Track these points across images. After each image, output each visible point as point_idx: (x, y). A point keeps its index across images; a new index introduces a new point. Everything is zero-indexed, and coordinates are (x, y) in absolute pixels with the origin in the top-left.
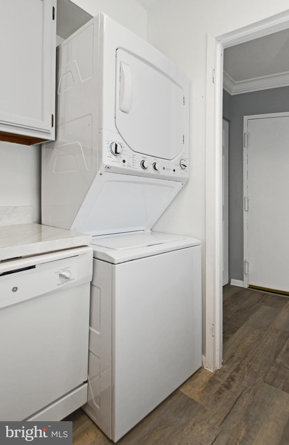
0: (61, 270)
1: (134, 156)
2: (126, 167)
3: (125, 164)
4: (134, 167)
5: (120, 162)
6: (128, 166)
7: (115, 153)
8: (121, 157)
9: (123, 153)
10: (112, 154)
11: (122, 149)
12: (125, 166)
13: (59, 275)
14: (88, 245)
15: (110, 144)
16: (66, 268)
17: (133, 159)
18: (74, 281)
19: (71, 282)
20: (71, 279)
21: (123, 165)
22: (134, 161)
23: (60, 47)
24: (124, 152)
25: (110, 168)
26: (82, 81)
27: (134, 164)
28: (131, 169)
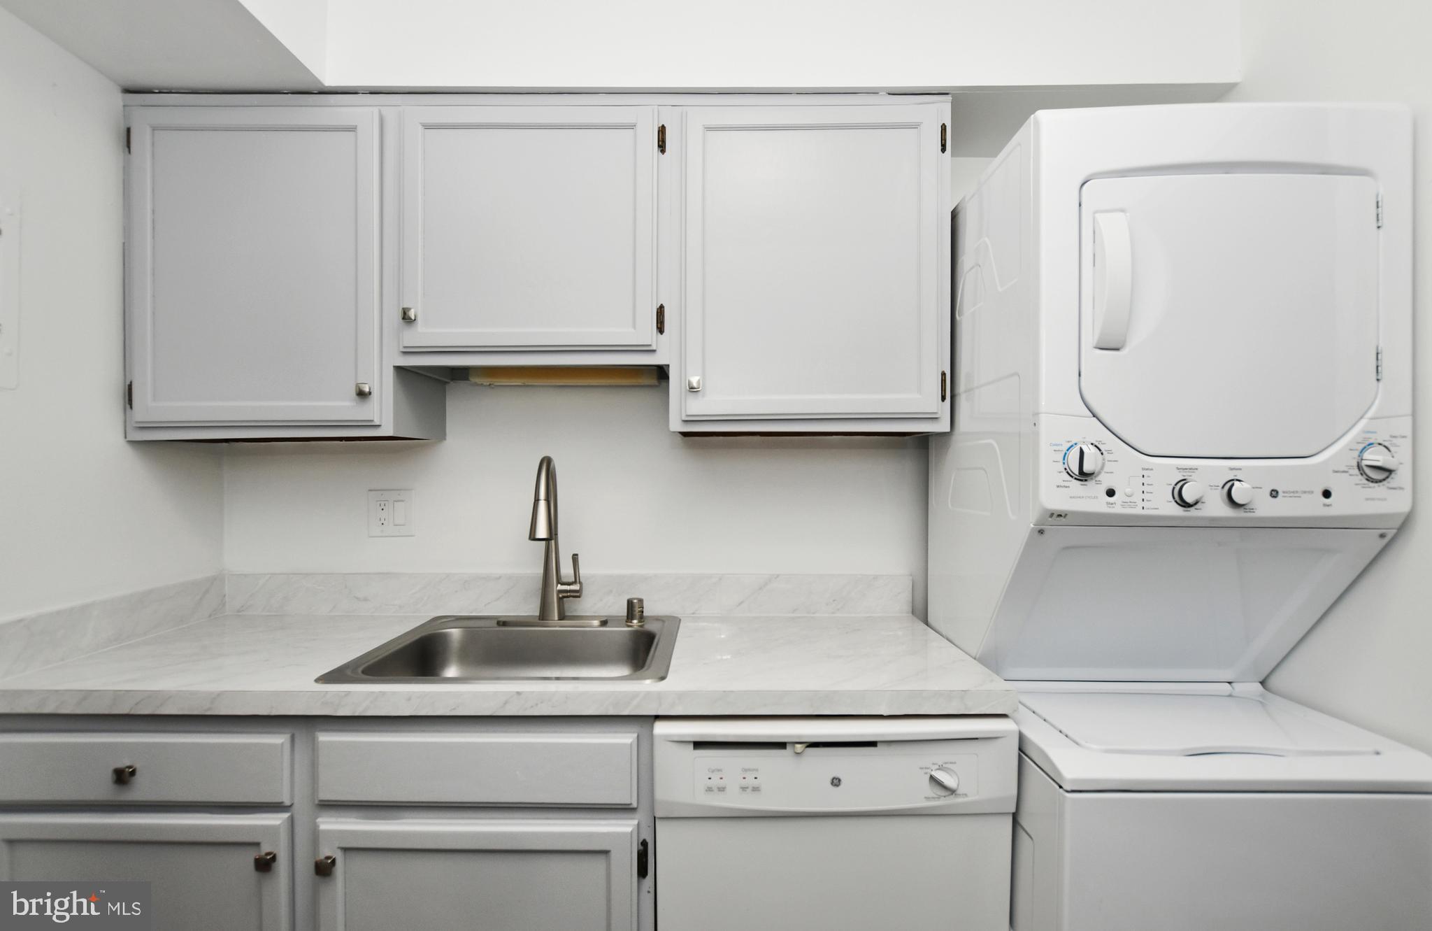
0: (934, 764)
1: (1145, 473)
2: (1118, 510)
3: (1111, 500)
4: (1145, 504)
5: (1096, 497)
6: (1124, 504)
7: (1079, 474)
8: (1099, 483)
9: (1106, 469)
10: (1070, 478)
11: (1104, 459)
12: (1117, 506)
13: (928, 776)
14: (1010, 715)
15: (1063, 453)
16: (946, 763)
17: (1144, 480)
18: (966, 799)
19: (960, 800)
20: (958, 792)
21: (1108, 503)
22: (1146, 488)
23: (959, 208)
24: (1108, 467)
25: (1066, 515)
26: (1000, 289)
27: (1146, 496)
28: (1138, 511)
